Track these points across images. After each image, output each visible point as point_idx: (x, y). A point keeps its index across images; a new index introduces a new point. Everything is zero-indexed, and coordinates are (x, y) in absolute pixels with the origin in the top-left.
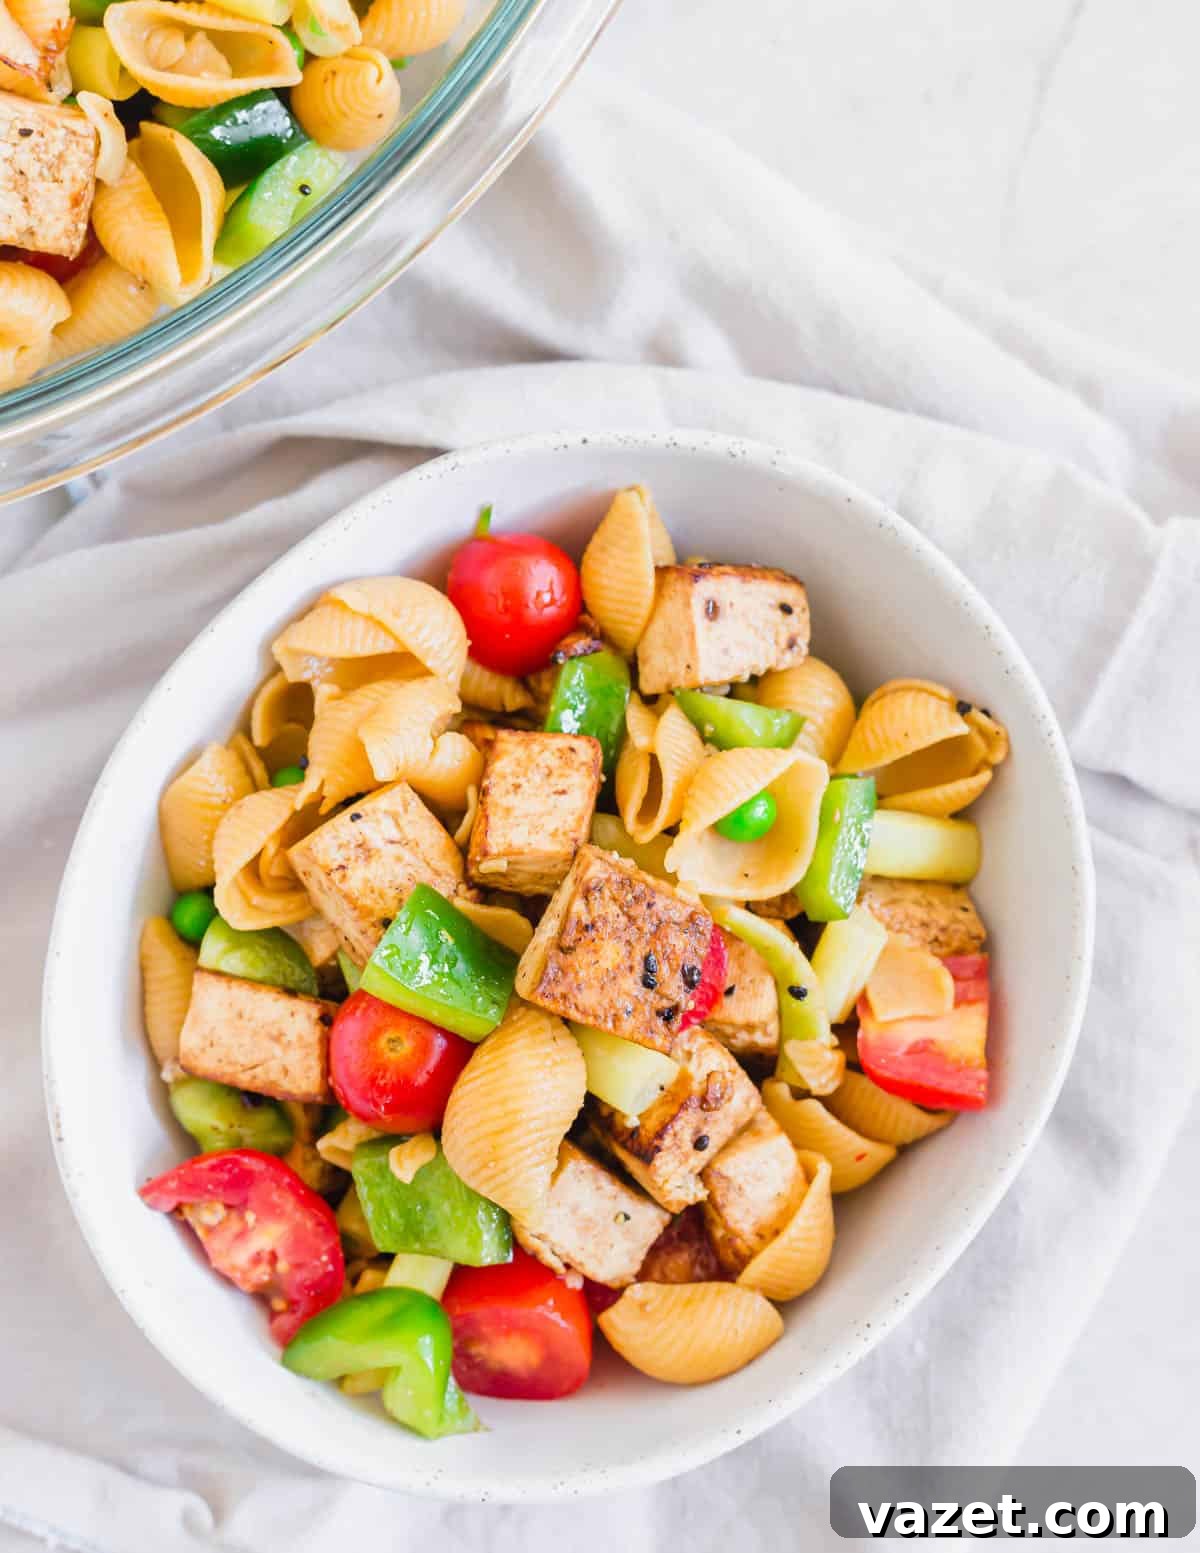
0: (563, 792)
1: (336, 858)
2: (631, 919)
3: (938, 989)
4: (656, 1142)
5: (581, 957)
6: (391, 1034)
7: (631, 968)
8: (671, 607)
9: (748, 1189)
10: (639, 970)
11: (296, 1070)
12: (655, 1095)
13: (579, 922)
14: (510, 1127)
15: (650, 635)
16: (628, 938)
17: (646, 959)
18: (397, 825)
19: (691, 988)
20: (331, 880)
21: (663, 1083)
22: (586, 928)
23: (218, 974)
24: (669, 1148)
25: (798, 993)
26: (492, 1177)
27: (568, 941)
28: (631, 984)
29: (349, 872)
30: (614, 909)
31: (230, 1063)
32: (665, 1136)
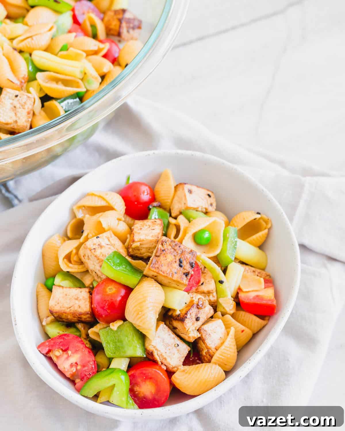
0: (154, 229)
1: (93, 247)
2: (175, 250)
3: (260, 283)
4: (186, 316)
5: (162, 258)
6: (110, 287)
7: (176, 262)
8: (179, 192)
9: (212, 335)
10: (178, 262)
11: (83, 306)
12: (184, 305)
13: (161, 249)
14: (145, 301)
15: (174, 202)
16: (174, 254)
17: (180, 260)
18: (109, 240)
19: (192, 268)
20: (92, 252)
21: (186, 302)
22: (163, 250)
23: (60, 286)
24: (189, 318)
25: (221, 282)
26: (140, 318)
27: (158, 254)
28: (176, 265)
29: (96, 250)
30: (170, 247)
31: (63, 307)
32: (188, 314)
